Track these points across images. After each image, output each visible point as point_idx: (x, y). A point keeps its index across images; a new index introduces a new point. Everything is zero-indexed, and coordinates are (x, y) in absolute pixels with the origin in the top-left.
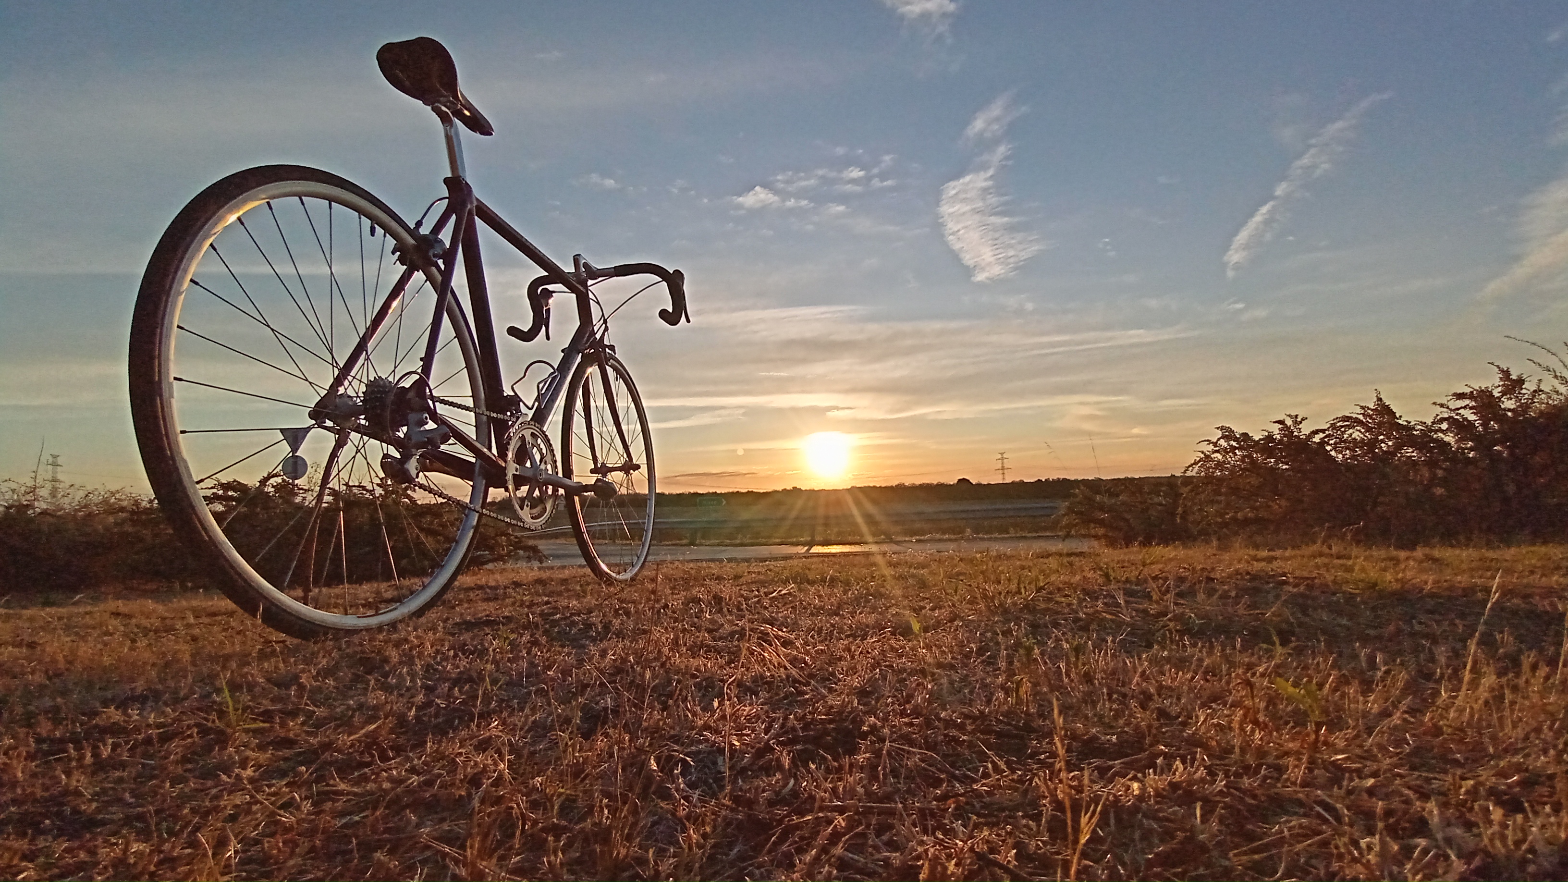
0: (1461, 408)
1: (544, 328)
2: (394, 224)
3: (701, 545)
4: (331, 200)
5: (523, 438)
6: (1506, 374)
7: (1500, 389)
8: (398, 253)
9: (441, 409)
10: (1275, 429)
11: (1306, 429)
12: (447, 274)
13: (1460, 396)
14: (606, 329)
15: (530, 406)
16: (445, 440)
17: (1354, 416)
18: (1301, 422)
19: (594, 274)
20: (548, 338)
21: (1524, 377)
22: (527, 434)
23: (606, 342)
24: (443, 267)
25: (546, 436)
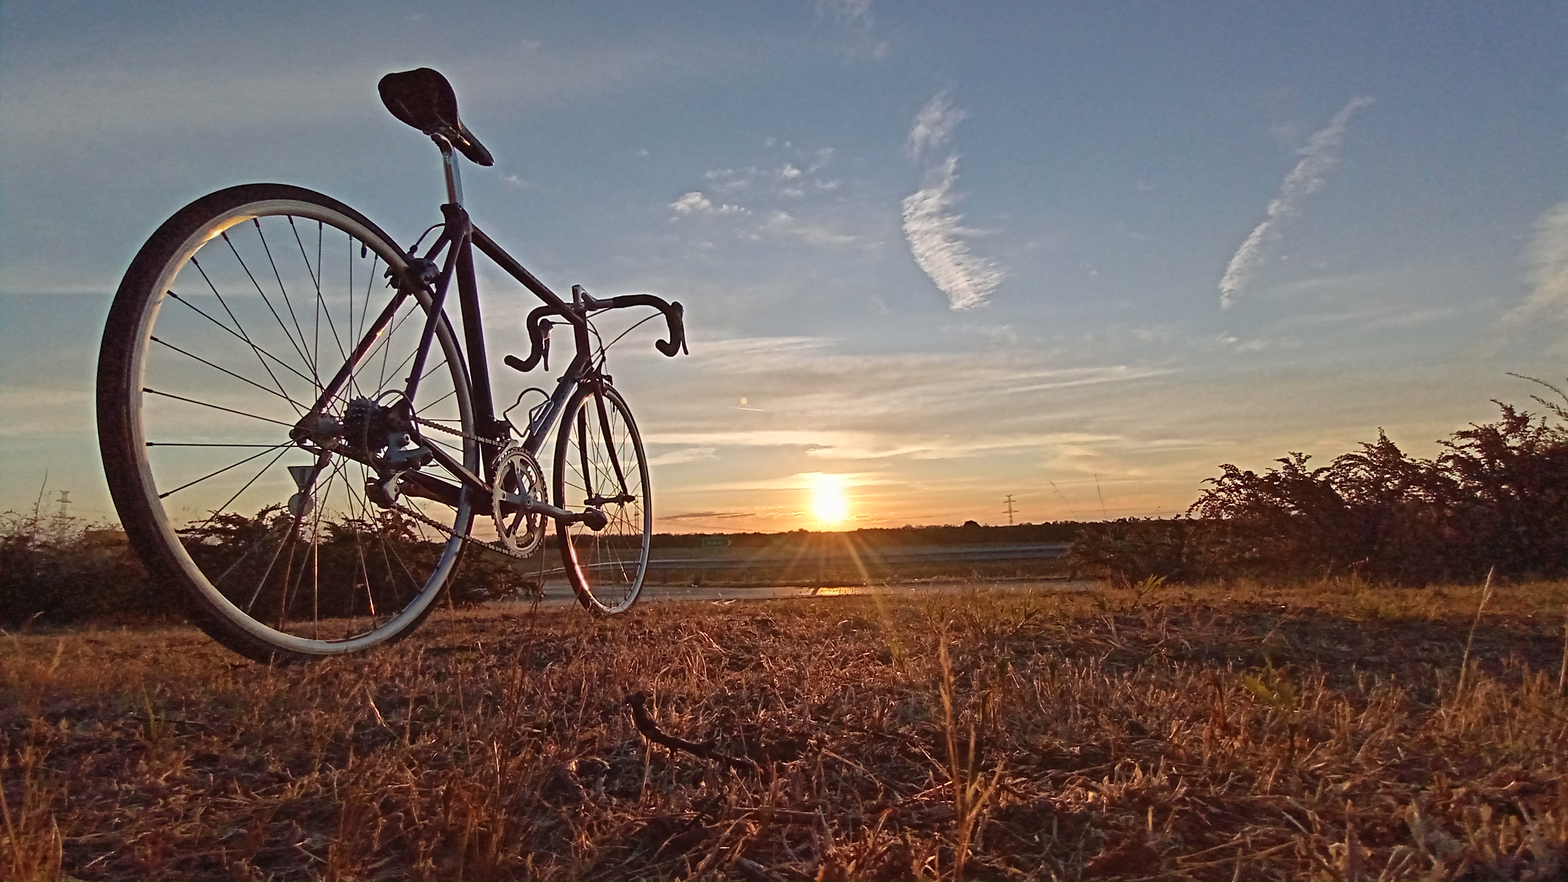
0: (1467, 446)
1: (542, 358)
2: (386, 247)
3: (706, 586)
4: (321, 220)
5: (512, 464)
6: (1510, 411)
7: (1504, 427)
8: (391, 277)
9: (424, 430)
10: (1280, 468)
11: (1310, 468)
12: (439, 297)
13: (1465, 435)
14: (604, 359)
15: (522, 434)
16: (426, 461)
17: (1359, 454)
18: (1305, 461)
19: (593, 305)
20: (546, 369)
21: (1528, 414)
22: (516, 460)
23: (603, 372)
24: (435, 290)
25: (536, 463)
